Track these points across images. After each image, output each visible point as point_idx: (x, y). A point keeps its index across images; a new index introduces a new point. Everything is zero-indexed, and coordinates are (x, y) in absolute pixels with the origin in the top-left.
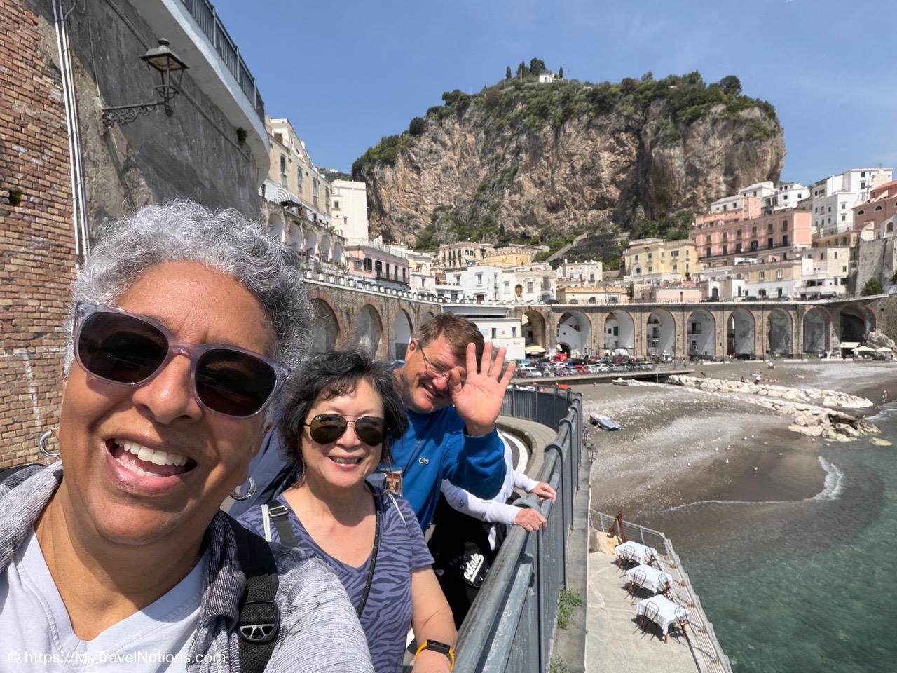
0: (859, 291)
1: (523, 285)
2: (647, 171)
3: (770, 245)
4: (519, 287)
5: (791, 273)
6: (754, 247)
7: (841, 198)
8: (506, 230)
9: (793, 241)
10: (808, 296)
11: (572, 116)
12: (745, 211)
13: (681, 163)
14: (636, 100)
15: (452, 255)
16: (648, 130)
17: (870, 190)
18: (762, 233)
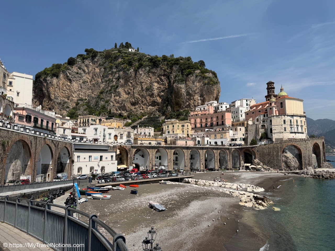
0: (249, 143)
1: (118, 135)
2: (172, 92)
3: (217, 124)
4: (116, 136)
5: (226, 135)
6: (212, 125)
7: (240, 109)
8: (112, 112)
9: (225, 123)
10: (232, 145)
11: (142, 67)
12: (208, 111)
13: (185, 91)
14: (167, 64)
15: (84, 121)
16: (172, 76)
17: (250, 106)
18: (215, 119)
